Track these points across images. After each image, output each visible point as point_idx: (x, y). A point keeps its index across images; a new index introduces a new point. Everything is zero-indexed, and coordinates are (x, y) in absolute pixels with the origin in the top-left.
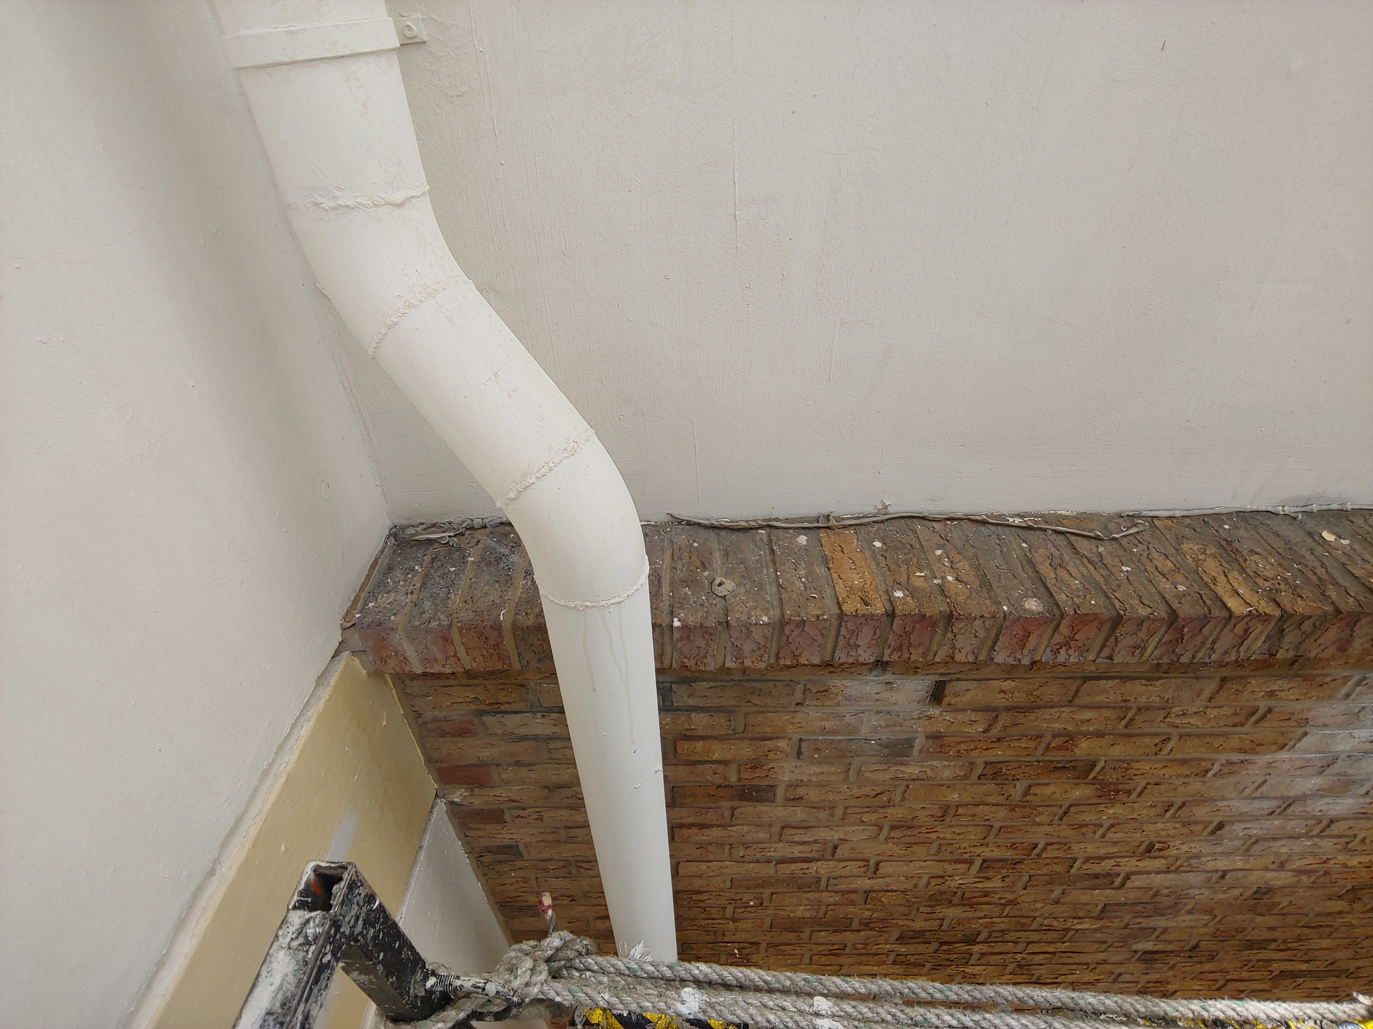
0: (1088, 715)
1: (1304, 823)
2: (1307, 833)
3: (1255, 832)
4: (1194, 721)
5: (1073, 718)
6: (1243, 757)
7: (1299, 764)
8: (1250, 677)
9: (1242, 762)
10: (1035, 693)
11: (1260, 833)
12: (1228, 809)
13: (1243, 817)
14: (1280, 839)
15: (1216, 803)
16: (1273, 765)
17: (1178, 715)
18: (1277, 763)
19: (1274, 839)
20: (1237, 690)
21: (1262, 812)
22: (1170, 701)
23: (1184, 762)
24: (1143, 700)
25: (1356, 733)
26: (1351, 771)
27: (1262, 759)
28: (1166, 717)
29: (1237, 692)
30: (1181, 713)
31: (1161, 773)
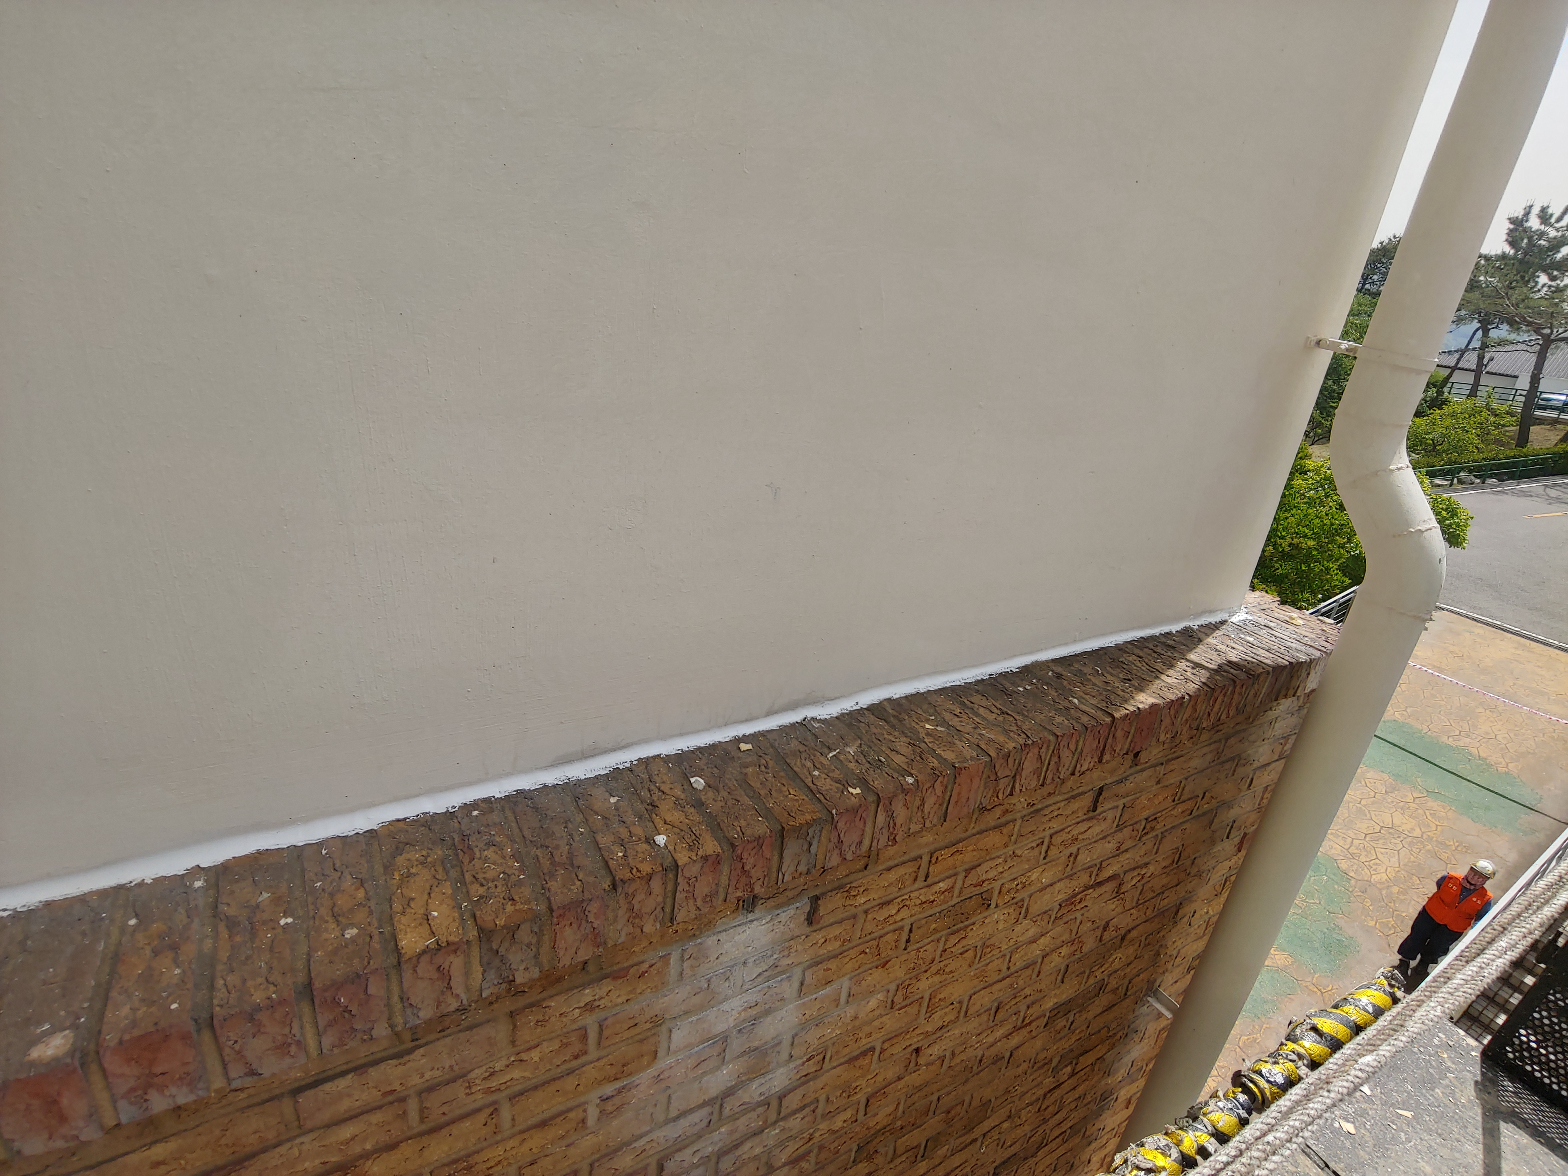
0: (347, 1131)
1: (753, 1115)
2: (765, 1122)
3: (710, 1149)
4: (516, 1074)
5: (324, 1146)
6: (618, 1085)
7: (691, 1062)
8: (544, 1000)
9: (619, 1091)
10: (223, 1141)
11: (717, 1149)
12: (654, 1144)
13: (680, 1145)
14: (742, 1143)
15: (633, 1146)
16: (662, 1077)
17: (484, 1079)
18: (665, 1073)
19: (736, 1147)
20: (537, 1022)
21: (697, 1128)
22: (456, 1068)
23: (543, 1124)
24: (416, 1080)
25: (725, 1006)
26: (756, 1044)
27: (644, 1078)
28: (470, 1087)
29: (540, 1023)
30: (487, 1074)
31: (525, 1148)
